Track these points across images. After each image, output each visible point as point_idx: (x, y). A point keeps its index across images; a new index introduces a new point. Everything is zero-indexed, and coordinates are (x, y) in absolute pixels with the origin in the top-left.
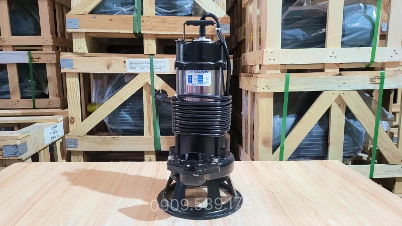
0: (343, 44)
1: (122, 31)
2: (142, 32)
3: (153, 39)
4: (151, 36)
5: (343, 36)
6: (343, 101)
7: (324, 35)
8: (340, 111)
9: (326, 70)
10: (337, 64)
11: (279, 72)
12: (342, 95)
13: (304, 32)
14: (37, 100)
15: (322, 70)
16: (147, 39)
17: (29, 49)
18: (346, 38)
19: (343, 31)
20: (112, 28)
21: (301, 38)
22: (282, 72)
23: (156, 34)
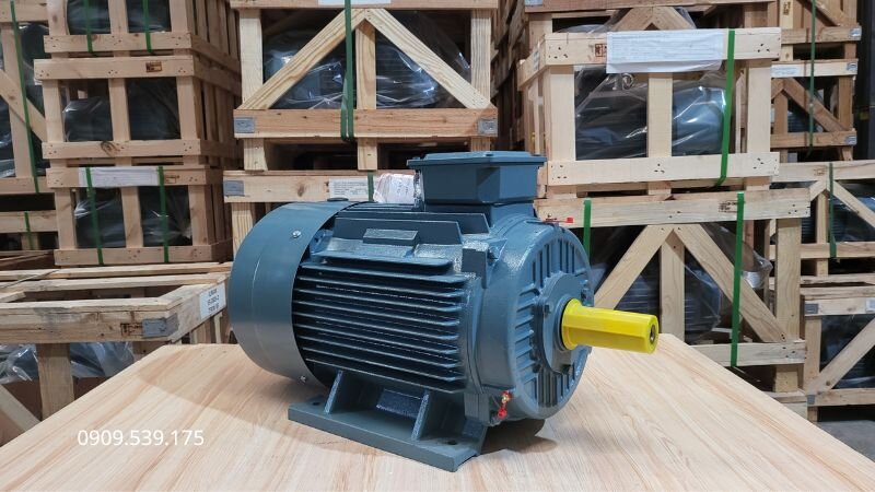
0: (676, 151)
1: (322, 135)
2: (355, 135)
3: (372, 146)
4: (370, 141)
5: (675, 138)
6: (679, 240)
7: (645, 137)
8: (676, 257)
9: (650, 192)
10: (668, 183)
11: (575, 196)
12: (677, 231)
13: (613, 133)
14: (171, 249)
15: (643, 193)
16: (363, 146)
17: (160, 162)
18: (679, 142)
19: (675, 129)
20: (305, 131)
21: (609, 141)
22: (579, 196)
23: (378, 138)
